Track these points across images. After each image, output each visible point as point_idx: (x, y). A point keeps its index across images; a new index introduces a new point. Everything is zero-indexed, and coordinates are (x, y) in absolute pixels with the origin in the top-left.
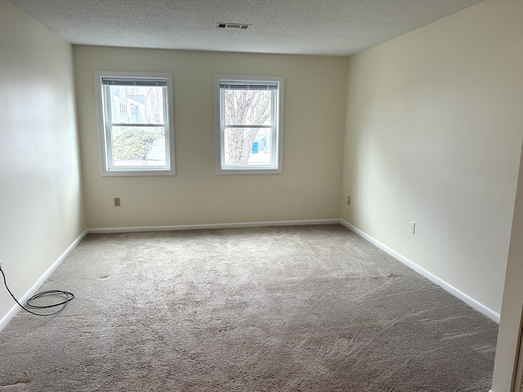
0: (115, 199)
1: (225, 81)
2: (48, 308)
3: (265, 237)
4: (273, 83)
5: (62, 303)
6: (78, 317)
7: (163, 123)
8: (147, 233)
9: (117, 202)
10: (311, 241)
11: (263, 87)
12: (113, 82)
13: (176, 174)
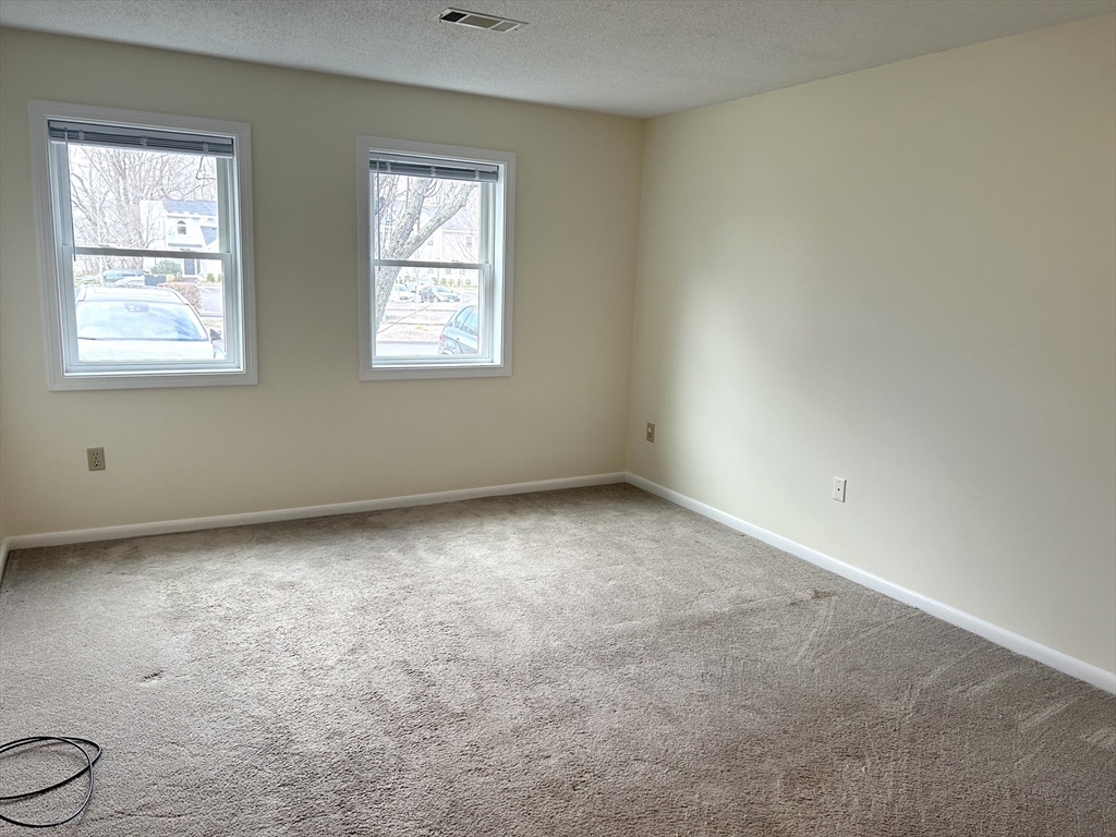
0: (89, 451)
1: (379, 152)
2: (40, 798)
3: (492, 527)
4: (486, 164)
5: (78, 776)
6: (158, 811)
7: (217, 251)
8: (185, 536)
9: (96, 460)
10: (600, 528)
11: (466, 174)
12: (81, 135)
13: (259, 381)
